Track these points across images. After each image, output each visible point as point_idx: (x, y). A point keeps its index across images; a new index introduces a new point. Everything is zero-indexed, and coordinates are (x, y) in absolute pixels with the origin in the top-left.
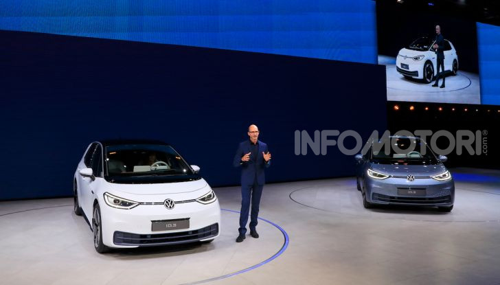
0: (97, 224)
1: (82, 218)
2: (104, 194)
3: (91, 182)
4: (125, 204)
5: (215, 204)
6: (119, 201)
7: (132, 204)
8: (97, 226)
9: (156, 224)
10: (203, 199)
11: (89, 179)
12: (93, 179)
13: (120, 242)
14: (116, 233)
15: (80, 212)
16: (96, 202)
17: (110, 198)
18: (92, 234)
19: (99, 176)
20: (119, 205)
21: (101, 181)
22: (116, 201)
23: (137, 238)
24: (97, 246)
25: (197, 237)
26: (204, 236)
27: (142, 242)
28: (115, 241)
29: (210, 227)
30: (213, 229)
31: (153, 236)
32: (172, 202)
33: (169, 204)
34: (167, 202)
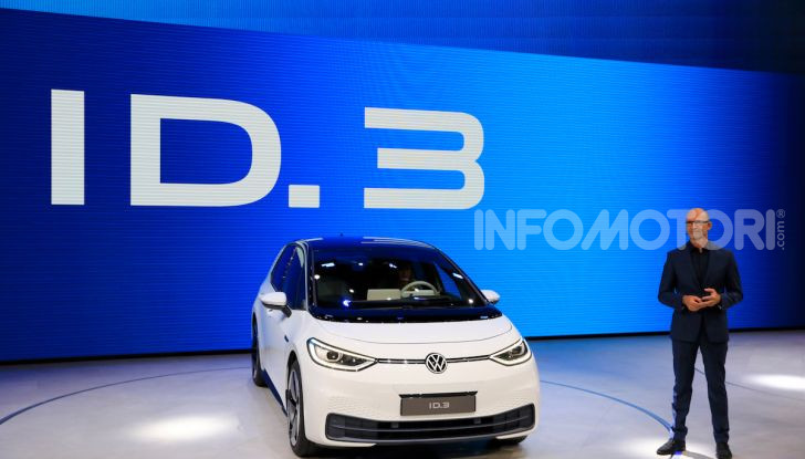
0: (295, 400)
1: (268, 391)
2: (309, 341)
3: (283, 319)
4: (349, 361)
5: (527, 365)
6: (337, 355)
7: (360, 361)
8: (294, 404)
9: (409, 401)
10: (505, 356)
11: (278, 313)
12: (287, 314)
13: (340, 436)
14: (331, 418)
15: (263, 381)
16: (293, 358)
17: (319, 350)
18: (286, 421)
19: (300, 307)
20: (339, 362)
21: (302, 316)
22: (331, 356)
23: (373, 428)
24: (294, 443)
25: (490, 430)
26: (506, 429)
27: (380, 436)
28: (329, 432)
29: (517, 412)
30: (523, 417)
31: (402, 425)
32: (441, 359)
33: (436, 363)
34: (431, 359)
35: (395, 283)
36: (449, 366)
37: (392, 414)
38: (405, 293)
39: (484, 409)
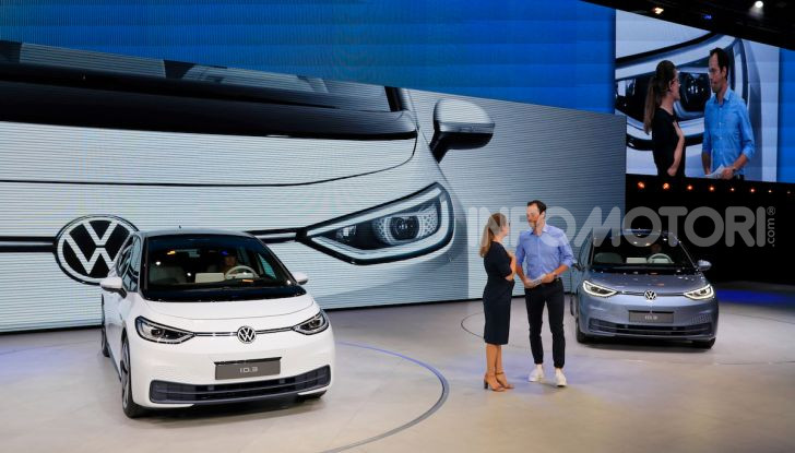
0: (126, 369)
2: (137, 319)
3: (119, 300)
4: (173, 335)
6: (161, 330)
7: (182, 335)
8: (126, 372)
9: (222, 367)
10: (306, 327)
11: (117, 295)
12: (123, 295)
13: (161, 399)
14: (154, 384)
16: (125, 333)
17: (144, 326)
19: (135, 290)
20: (162, 336)
21: (135, 298)
23: (192, 391)
24: (125, 406)
25: (293, 388)
26: (306, 386)
27: (199, 397)
28: (152, 397)
29: (315, 373)
30: (321, 376)
31: (217, 387)
32: (251, 331)
33: (246, 334)
34: (242, 332)
35: (222, 268)
36: (258, 337)
37: (208, 378)
38: (229, 276)
39: (287, 371)
